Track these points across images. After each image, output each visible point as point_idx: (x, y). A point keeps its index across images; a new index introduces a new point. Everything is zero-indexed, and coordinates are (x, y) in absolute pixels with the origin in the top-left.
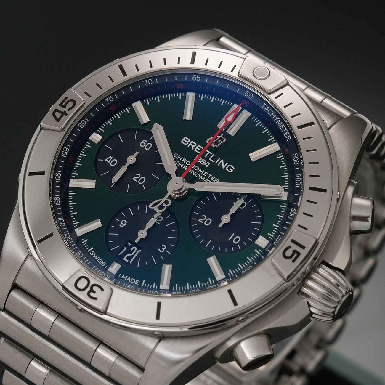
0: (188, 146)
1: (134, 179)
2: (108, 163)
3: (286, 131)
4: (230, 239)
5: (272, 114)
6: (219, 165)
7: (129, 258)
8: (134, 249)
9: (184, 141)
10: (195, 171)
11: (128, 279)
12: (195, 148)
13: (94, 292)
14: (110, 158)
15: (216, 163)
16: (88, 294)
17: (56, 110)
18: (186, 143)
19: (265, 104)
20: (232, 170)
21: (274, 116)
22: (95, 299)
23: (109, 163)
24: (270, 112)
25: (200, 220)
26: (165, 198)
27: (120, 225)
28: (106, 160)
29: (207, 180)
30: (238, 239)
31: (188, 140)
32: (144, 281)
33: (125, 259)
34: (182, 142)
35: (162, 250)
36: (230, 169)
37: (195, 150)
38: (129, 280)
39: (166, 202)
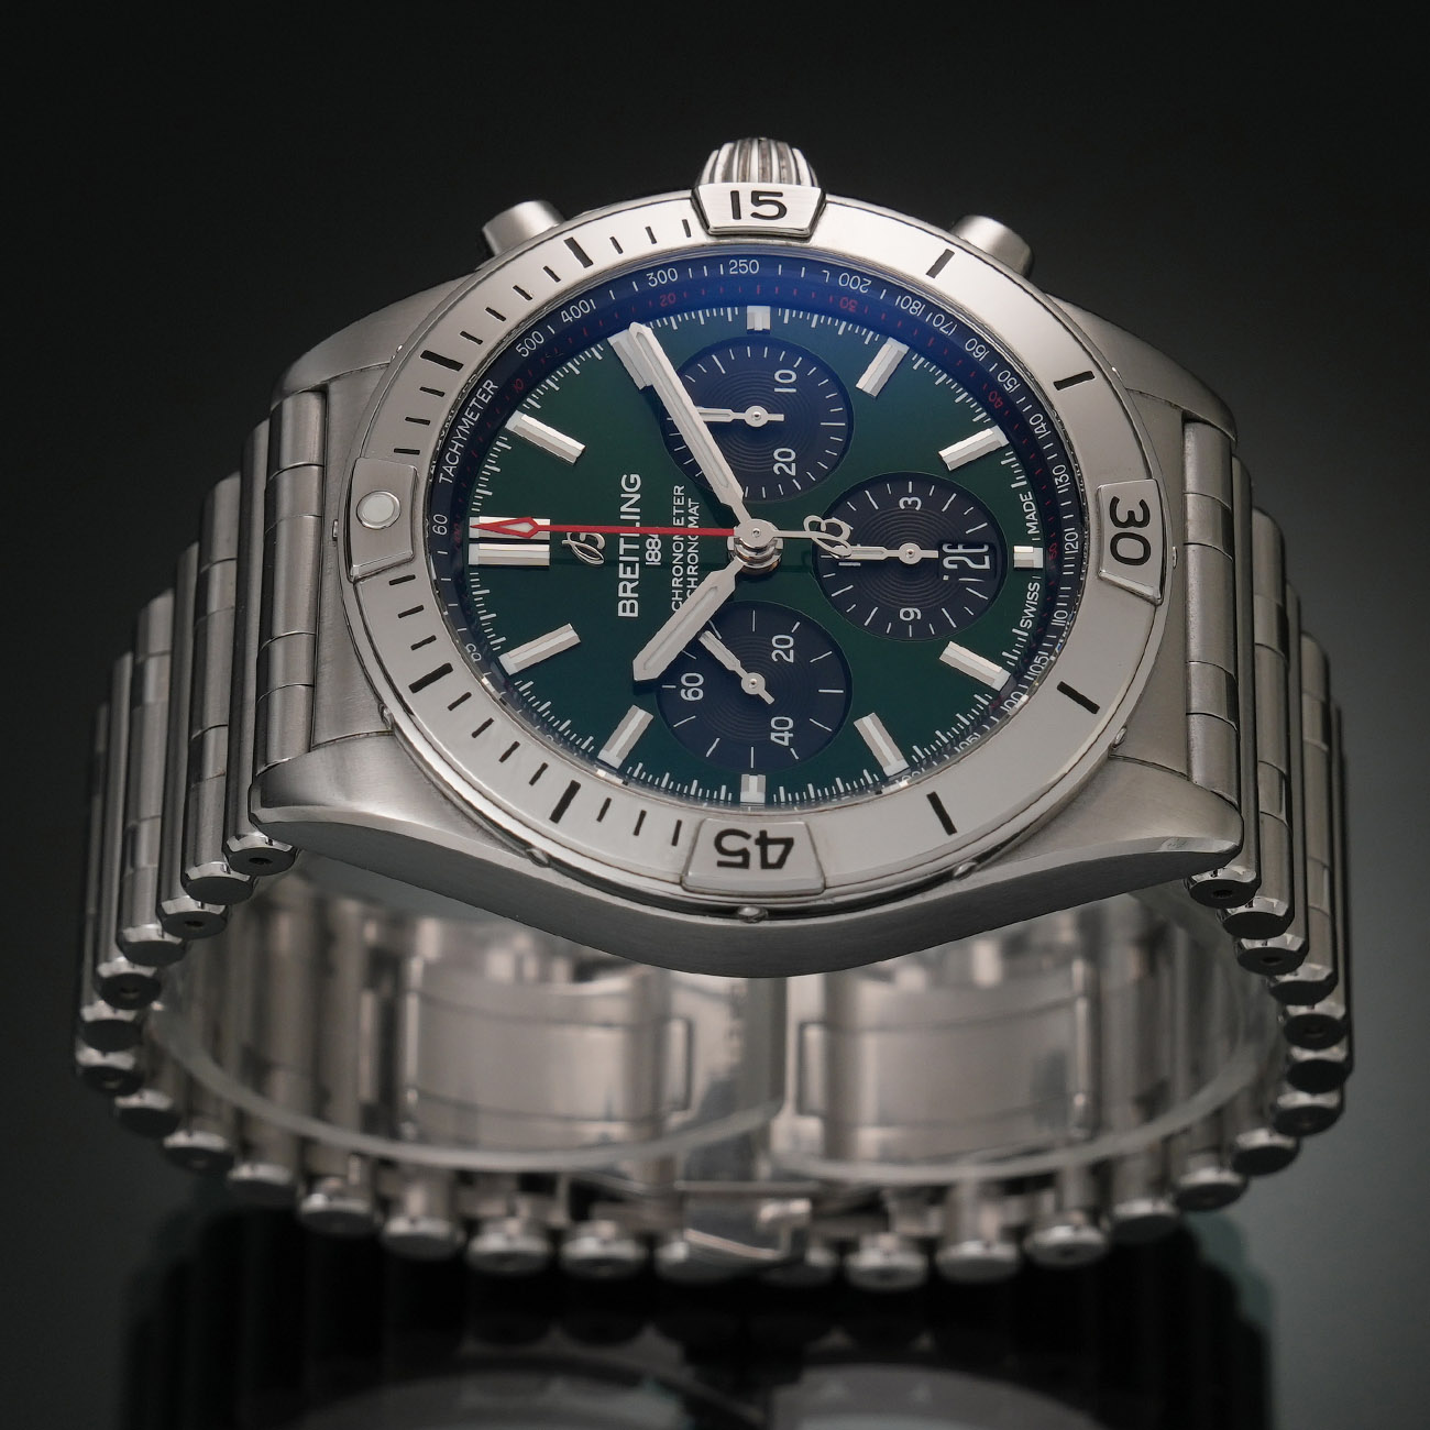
0: (636, 595)
1: (791, 660)
2: (792, 735)
3: (478, 401)
4: (794, 390)
5: (454, 451)
6: (638, 510)
7: (978, 559)
8: (951, 562)
9: (632, 611)
10: (687, 546)
11: (1034, 518)
12: (631, 581)
13: (1131, 514)
14: (776, 737)
15: (638, 518)
16: (1145, 523)
17: (765, 865)
18: (632, 605)
19: (441, 478)
20: (633, 476)
21: (458, 444)
22: (1143, 504)
23: (790, 731)
24: (453, 458)
25: (793, 473)
26: (807, 534)
27: (919, 617)
28: (786, 743)
29: (690, 511)
30: (781, 376)
31: (624, 605)
32: (1013, 486)
33: (987, 566)
34: (636, 614)
35: (915, 503)
36: (632, 481)
37: (636, 576)
38: (1032, 514)
39: (815, 527)
